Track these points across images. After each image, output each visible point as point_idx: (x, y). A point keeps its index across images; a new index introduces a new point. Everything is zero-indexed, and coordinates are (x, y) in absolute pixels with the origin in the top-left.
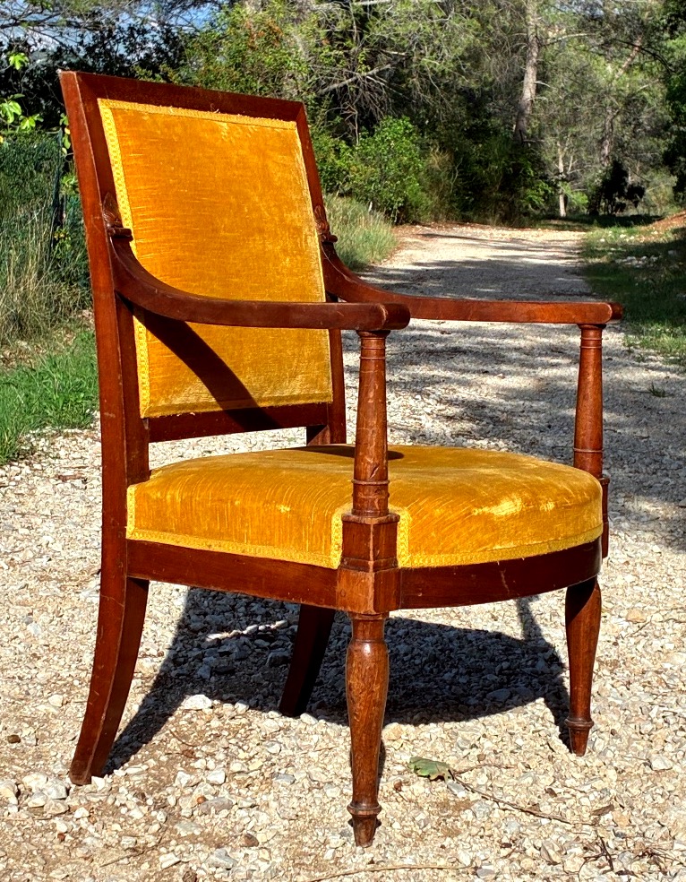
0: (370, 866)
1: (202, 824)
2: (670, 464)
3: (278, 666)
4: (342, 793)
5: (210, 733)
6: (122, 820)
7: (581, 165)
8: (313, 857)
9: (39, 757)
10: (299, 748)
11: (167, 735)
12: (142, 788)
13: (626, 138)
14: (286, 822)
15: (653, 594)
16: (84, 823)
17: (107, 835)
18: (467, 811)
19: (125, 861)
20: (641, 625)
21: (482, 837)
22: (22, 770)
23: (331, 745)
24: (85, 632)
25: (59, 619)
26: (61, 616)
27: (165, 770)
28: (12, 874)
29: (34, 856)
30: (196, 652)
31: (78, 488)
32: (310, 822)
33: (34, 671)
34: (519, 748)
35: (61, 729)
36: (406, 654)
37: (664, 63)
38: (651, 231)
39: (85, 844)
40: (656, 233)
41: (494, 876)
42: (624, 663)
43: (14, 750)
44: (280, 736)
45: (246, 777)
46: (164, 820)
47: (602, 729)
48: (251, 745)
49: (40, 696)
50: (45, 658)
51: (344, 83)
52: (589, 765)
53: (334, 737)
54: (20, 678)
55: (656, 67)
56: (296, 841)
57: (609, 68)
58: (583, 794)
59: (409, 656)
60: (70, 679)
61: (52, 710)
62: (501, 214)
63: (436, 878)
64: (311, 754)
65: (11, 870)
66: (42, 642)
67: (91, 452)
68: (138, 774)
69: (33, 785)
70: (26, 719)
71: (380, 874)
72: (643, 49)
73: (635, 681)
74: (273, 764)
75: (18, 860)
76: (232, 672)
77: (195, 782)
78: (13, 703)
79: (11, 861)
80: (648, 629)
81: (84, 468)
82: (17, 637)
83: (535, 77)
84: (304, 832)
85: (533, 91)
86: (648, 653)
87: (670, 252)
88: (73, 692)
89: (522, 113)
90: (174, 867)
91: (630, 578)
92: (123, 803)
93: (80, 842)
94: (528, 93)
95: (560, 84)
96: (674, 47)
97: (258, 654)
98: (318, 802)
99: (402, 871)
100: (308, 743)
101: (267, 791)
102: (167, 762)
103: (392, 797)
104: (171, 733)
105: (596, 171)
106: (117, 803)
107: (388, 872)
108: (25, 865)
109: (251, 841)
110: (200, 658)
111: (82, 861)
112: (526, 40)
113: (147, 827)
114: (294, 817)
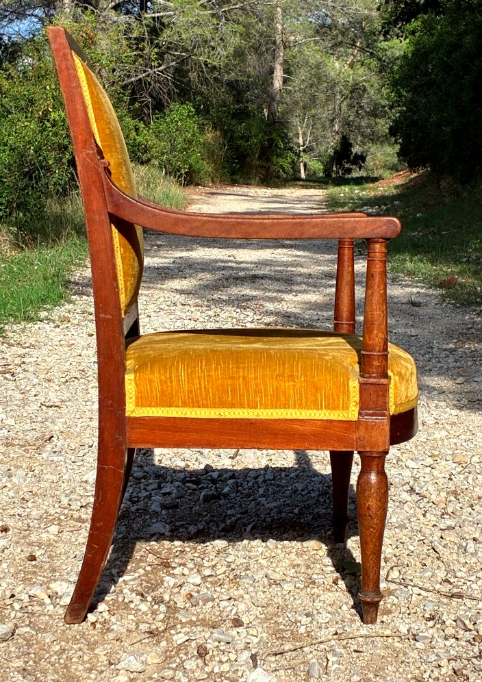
0: (335, 637)
1: (195, 613)
2: (440, 354)
3: (209, 501)
4: (295, 587)
5: (176, 550)
6: (133, 612)
7: (316, 140)
8: (290, 632)
9: (54, 571)
10: (250, 558)
11: (144, 552)
12: (140, 590)
13: (351, 118)
14: (260, 609)
15: (464, 444)
16: (106, 615)
17: (126, 623)
18: (391, 597)
19: (147, 641)
20: (464, 465)
21: (409, 614)
22: (45, 580)
23: (273, 555)
24: (55, 481)
25: (32, 473)
26: (34, 471)
27: (152, 576)
28: (66, 653)
29: (78, 640)
30: (144, 494)
31: (10, 380)
32: (278, 608)
33: (28, 510)
34: (413, 552)
35: (63, 551)
36: (303, 490)
37: (379, 59)
38: (378, 187)
39: (113, 629)
40: (382, 188)
41: (430, 640)
42: (462, 492)
43: (34, 566)
44: (230, 550)
45: (216, 579)
46: (165, 611)
47: (467, 537)
48: (211, 557)
49: (38, 528)
50: (32, 500)
51: (139, 77)
52: (468, 562)
53: (274, 549)
54: (19, 515)
55: (374, 63)
56: (272, 621)
57: (337, 65)
58: (471, 582)
59: (306, 491)
60: (57, 515)
61: (52, 537)
62: (260, 177)
63: (386, 643)
64: (261, 561)
65: (64, 650)
66: (26, 489)
67: (9, 354)
68: (134, 580)
69: (58, 590)
70: (35, 544)
71: (345, 642)
72: (363, 49)
73: (476, 504)
74: (233, 570)
75: (68, 642)
76: (176, 506)
77: (179, 584)
78: (20, 533)
79: (63, 643)
80: (470, 468)
81: (8, 365)
82: (6, 486)
83: (282, 72)
84: (276, 615)
85: (281, 83)
86: (478, 485)
87: (396, 202)
88: (63, 524)
89: (273, 99)
90: (186, 643)
91: (444, 433)
92: (131, 600)
93: (108, 629)
94: (278, 84)
95: (302, 76)
96: (386, 47)
97: (191, 493)
98: (279, 594)
99: (360, 639)
100: (255, 554)
101: (235, 588)
102: (152, 570)
103: (333, 589)
104: (147, 550)
105: (329, 143)
106: (126, 600)
107: (350, 641)
108: (74, 646)
109: (237, 623)
110: (149, 497)
111: (115, 642)
112: (274, 43)
113: (154, 616)
114: (265, 605)
